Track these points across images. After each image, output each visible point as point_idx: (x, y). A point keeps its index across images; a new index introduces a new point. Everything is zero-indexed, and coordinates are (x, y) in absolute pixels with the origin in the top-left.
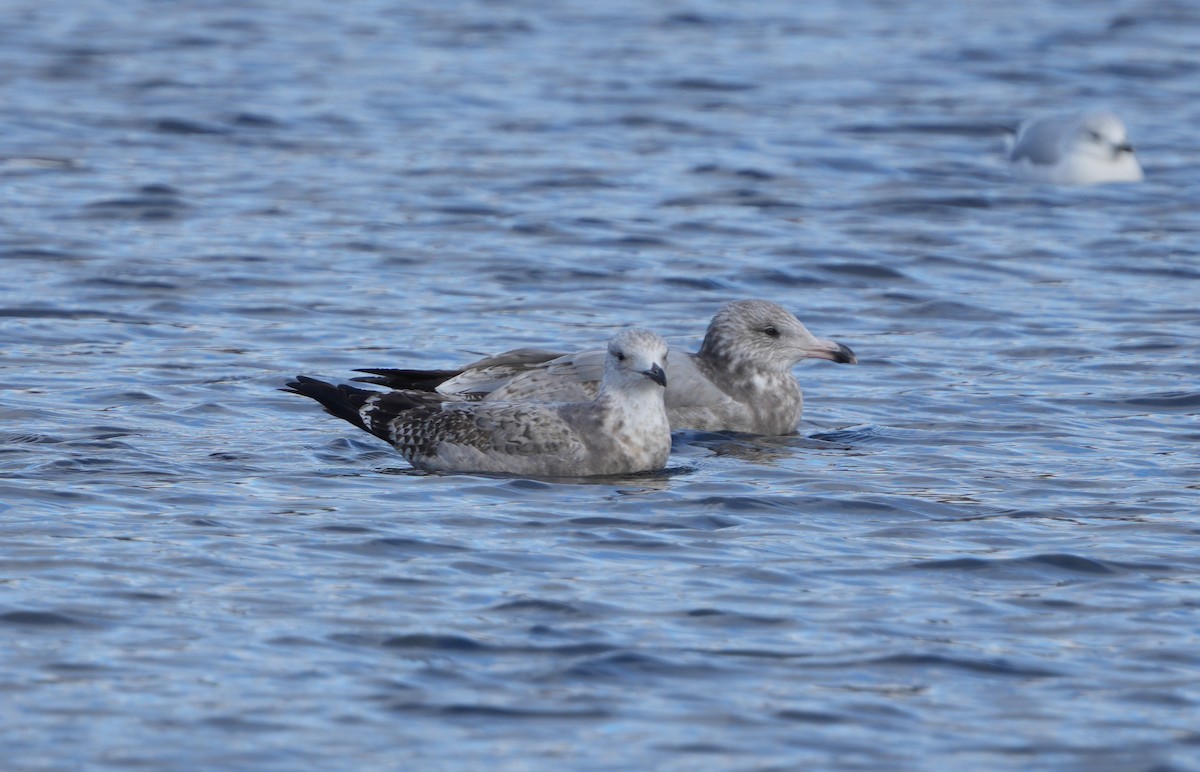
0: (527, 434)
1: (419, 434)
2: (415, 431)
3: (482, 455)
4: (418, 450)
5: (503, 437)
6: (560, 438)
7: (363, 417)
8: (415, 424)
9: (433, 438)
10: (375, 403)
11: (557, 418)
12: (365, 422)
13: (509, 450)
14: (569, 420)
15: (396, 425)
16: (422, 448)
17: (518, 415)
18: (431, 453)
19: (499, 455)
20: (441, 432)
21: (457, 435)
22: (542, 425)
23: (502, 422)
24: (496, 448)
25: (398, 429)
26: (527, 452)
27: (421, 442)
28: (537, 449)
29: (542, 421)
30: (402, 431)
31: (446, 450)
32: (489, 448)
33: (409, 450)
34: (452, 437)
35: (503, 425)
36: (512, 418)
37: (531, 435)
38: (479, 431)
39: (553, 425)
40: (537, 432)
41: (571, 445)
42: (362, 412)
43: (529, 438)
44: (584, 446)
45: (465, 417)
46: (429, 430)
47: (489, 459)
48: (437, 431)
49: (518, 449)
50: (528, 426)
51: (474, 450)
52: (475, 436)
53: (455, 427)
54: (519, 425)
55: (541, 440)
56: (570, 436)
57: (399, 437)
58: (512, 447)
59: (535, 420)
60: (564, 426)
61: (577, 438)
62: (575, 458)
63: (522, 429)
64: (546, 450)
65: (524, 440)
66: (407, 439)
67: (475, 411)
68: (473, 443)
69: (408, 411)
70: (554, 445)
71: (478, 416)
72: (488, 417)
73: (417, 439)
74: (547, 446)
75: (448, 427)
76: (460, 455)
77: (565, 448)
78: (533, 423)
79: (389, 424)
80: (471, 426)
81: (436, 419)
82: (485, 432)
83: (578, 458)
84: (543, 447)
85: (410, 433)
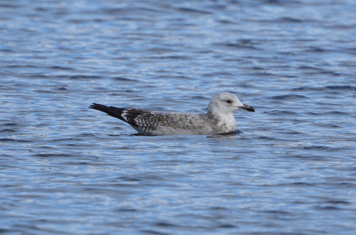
0: (190, 122)
1: (148, 123)
2: (146, 122)
3: (174, 130)
4: (148, 128)
5: (181, 124)
6: (202, 124)
7: (124, 117)
8: (145, 119)
9: (154, 124)
10: (126, 113)
11: (199, 118)
12: (125, 118)
13: (184, 128)
14: (204, 119)
15: (137, 119)
16: (150, 127)
17: (186, 116)
18: (153, 129)
19: (180, 130)
20: (157, 122)
21: (164, 123)
22: (195, 120)
23: (180, 118)
24: (179, 128)
25: (139, 121)
26: (191, 129)
27: (149, 125)
28: (194, 128)
29: (195, 119)
30: (141, 122)
31: (160, 128)
32: (176, 127)
33: (144, 128)
34: (162, 124)
35: (181, 119)
36: (184, 117)
37: (192, 123)
38: (172, 121)
39: (199, 120)
40: (194, 122)
41: (206, 127)
42: (123, 115)
43: (192, 124)
44: (210, 128)
45: (165, 117)
46: (151, 121)
47: (177, 131)
48: (155, 122)
49: (187, 128)
50: (190, 120)
51: (171, 128)
52: (171, 123)
53: (162, 120)
54: (187, 120)
55: (196, 125)
56: (205, 124)
57: (140, 124)
58: (185, 127)
59: (193, 118)
60: (202, 121)
61: (208, 124)
62: (208, 131)
63: (189, 121)
64: (198, 128)
65: (190, 125)
66: (143, 124)
67: (169, 115)
68: (170, 126)
69: (141, 115)
70: (200, 127)
71: (170, 117)
72: (175, 117)
73: (147, 124)
74: (198, 127)
75: (159, 120)
76: (166, 130)
77: (204, 128)
78: (192, 119)
79: (134, 119)
80: (168, 120)
81: (153, 118)
82: (174, 122)
83: (209, 132)
84: (197, 127)
85: (144, 122)
